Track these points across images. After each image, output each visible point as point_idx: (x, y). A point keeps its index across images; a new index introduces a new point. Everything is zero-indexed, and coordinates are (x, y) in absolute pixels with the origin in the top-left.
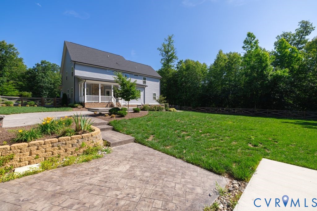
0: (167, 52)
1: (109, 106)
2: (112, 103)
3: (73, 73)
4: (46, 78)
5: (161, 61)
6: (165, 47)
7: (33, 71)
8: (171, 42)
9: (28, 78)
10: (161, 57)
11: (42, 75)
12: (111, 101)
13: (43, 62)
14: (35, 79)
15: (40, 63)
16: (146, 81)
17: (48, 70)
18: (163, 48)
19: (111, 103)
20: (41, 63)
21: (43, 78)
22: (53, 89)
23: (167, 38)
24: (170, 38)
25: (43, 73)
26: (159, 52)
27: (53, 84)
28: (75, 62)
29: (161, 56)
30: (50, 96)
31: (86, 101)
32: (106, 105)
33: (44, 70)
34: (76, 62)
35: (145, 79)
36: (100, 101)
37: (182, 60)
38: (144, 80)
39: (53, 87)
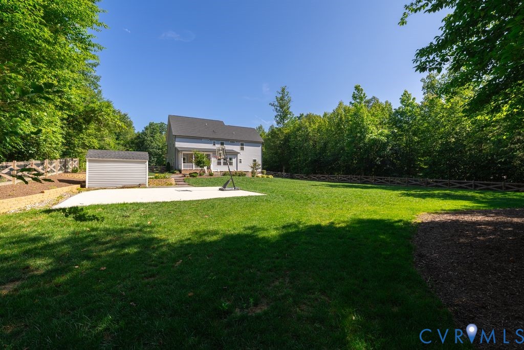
0: (282, 107)
3: (174, 145)
4: (154, 142)
9: (137, 144)
10: (276, 114)
13: (151, 124)
14: (144, 144)
17: (156, 133)
18: (276, 103)
21: (152, 142)
22: (160, 155)
23: (280, 91)
24: (283, 90)
27: (161, 149)
30: (158, 163)
31: (182, 168)
33: (152, 134)
34: (176, 136)
36: (194, 168)
39: (161, 153)
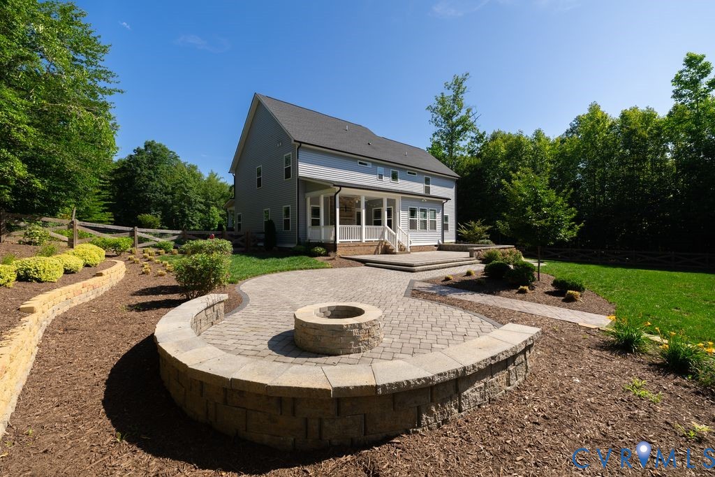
0: (448, 117)
1: (380, 252)
2: (386, 243)
4: (156, 180)
5: (434, 136)
6: (442, 103)
7: (130, 166)
8: (460, 90)
10: (434, 128)
11: (150, 174)
12: (384, 238)
15: (143, 148)
16: (431, 186)
19: (384, 244)
20: (145, 146)
21: (151, 179)
22: (170, 206)
23: (450, 81)
25: (150, 169)
26: (429, 115)
27: (171, 194)
28: (301, 143)
29: (433, 125)
31: (338, 241)
32: (373, 249)
33: (152, 163)
34: (303, 145)
35: (427, 181)
36: (364, 240)
37: (484, 133)
38: (426, 183)
39: (170, 201)
